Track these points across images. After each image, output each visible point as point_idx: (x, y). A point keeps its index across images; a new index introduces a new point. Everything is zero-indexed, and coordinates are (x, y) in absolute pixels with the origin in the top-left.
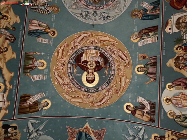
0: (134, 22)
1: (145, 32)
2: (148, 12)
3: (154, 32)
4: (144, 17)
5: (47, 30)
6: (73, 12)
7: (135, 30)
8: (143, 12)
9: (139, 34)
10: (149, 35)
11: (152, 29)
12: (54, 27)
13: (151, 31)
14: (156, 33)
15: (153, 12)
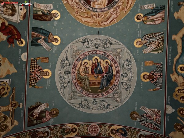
0: (57, 31)
1: (46, 17)
2: (43, 37)
3: (37, 13)
4: (47, 34)
5: (145, 18)
6: (119, 45)
7: (56, 23)
8: (48, 39)
9: (52, 17)
10: (42, 12)
11: (39, 18)
12: (139, 25)
13: (40, 16)
14: (35, 12)
15: (38, 35)
